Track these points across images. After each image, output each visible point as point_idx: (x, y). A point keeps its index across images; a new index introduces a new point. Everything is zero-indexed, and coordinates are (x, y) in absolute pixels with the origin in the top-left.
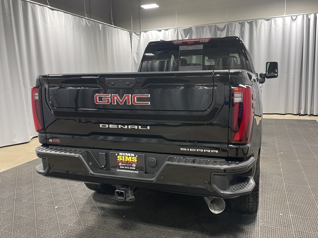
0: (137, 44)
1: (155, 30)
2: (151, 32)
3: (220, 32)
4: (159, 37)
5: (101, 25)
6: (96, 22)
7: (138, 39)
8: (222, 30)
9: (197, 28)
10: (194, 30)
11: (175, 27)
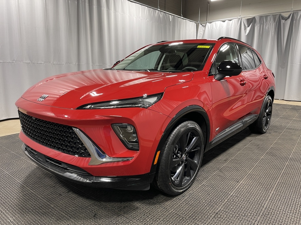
0: (202, 34)
1: (220, 21)
2: (215, 23)
3: (284, 21)
4: (223, 27)
5: (171, 17)
6: (167, 14)
7: (204, 29)
8: (286, 19)
9: (261, 17)
10: (257, 19)
11: (239, 17)
